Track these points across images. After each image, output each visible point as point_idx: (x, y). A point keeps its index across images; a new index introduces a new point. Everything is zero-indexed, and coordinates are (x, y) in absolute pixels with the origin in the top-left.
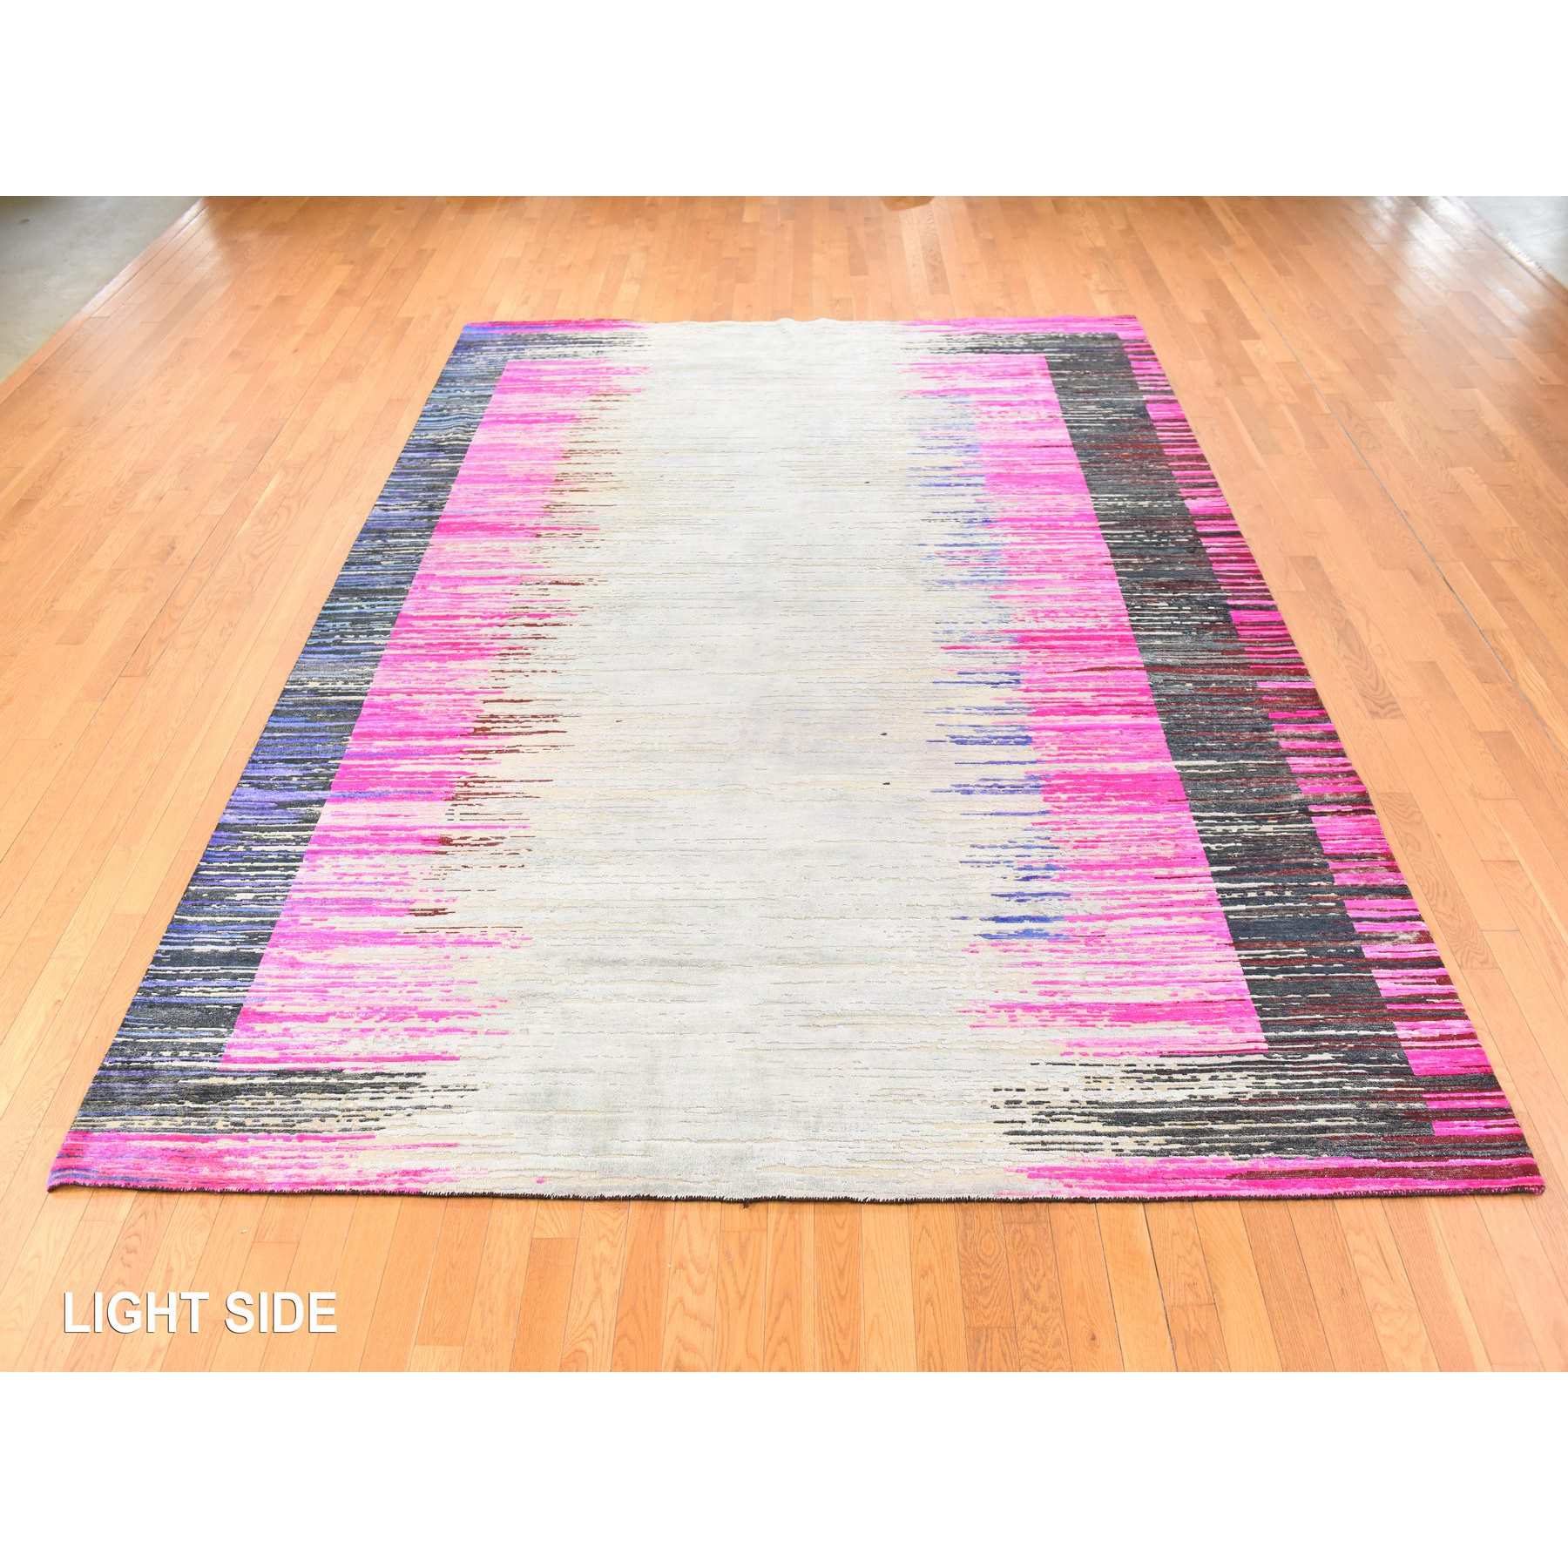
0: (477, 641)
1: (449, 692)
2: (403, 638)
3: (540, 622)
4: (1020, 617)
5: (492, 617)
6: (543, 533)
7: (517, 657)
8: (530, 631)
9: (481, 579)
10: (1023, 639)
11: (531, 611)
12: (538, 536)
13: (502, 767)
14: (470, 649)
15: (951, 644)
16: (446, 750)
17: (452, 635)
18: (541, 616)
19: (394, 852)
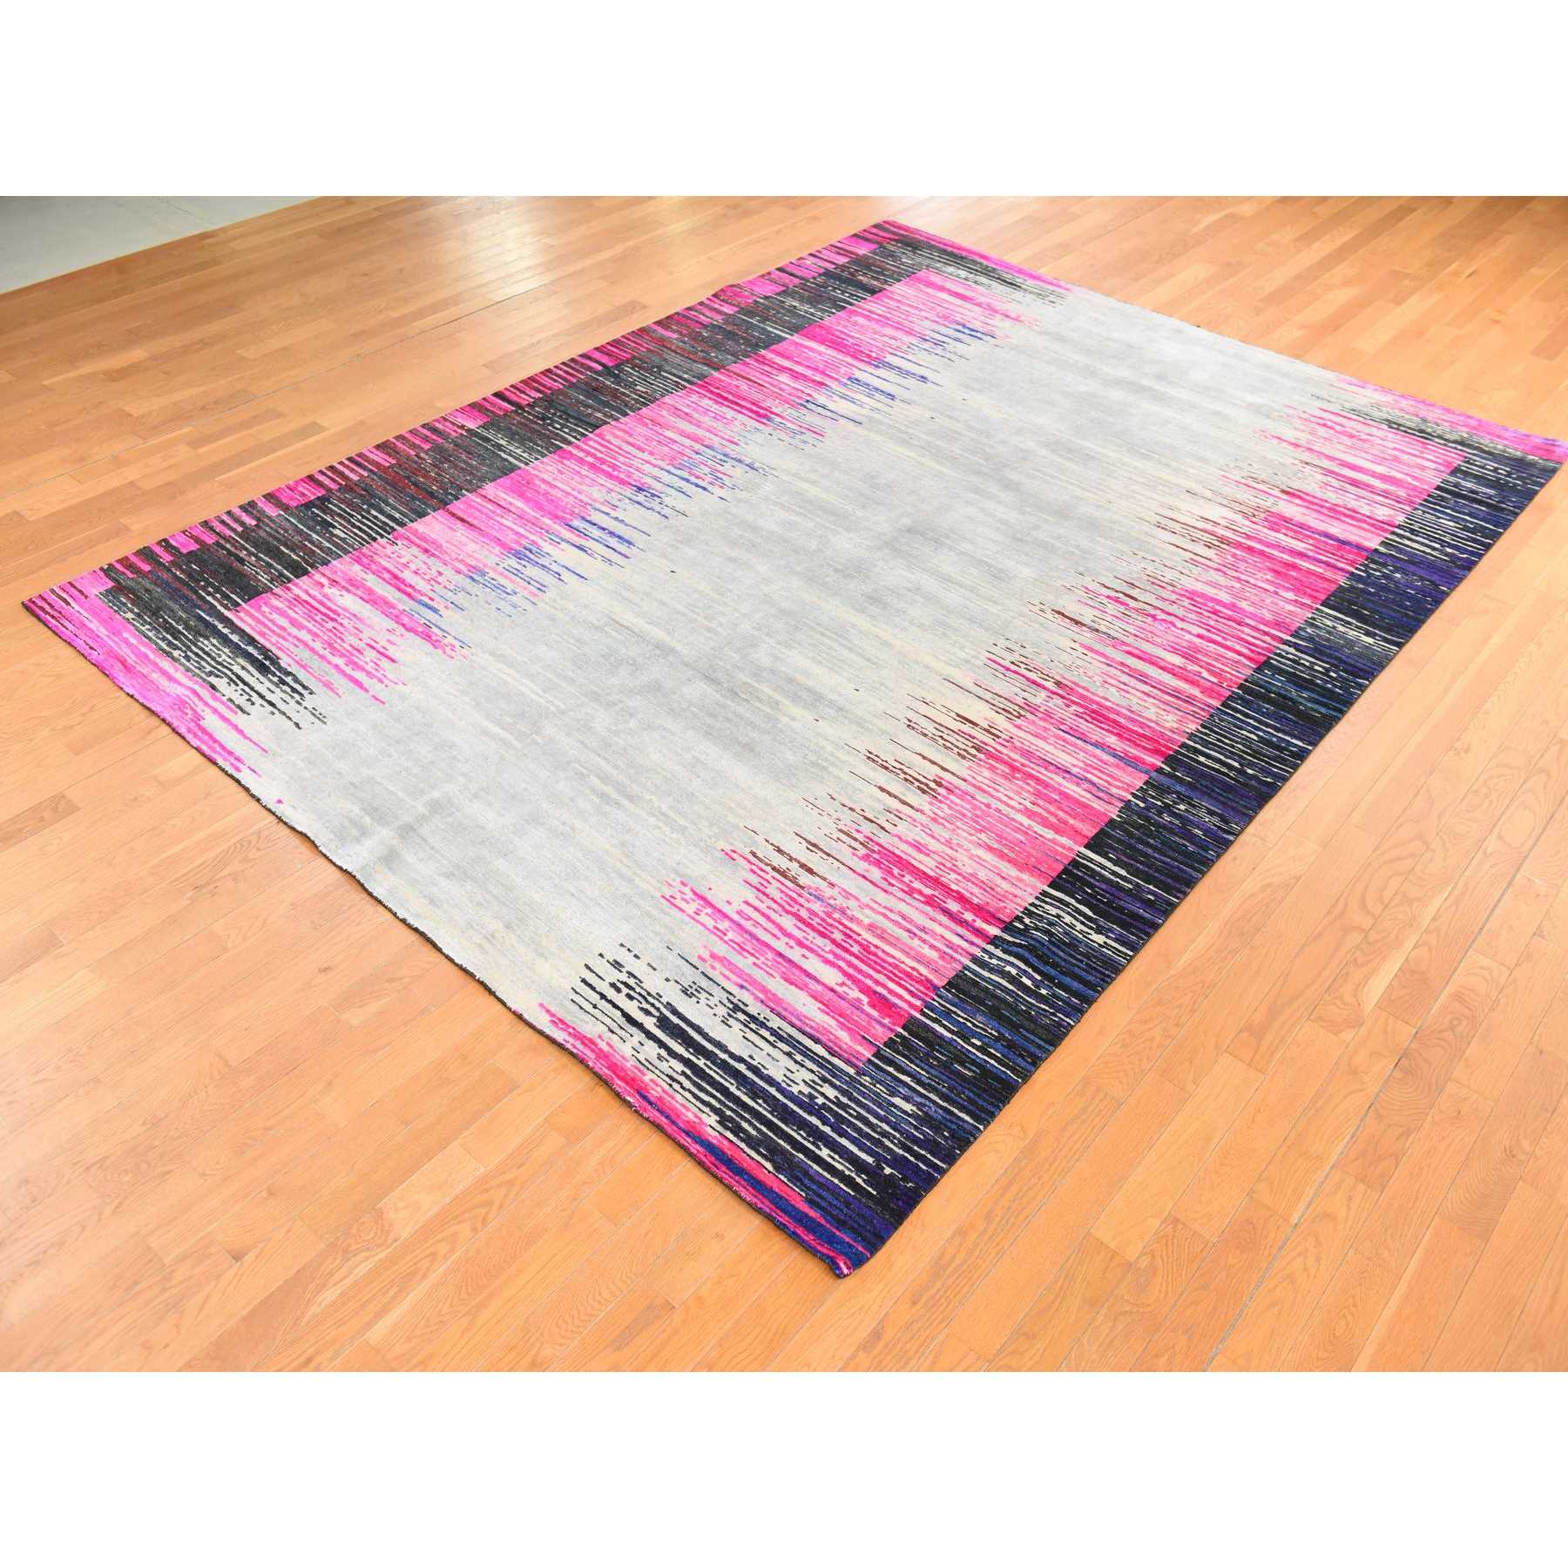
0: (1191, 607)
1: (1239, 579)
2: (1264, 642)
3: (1121, 595)
4: (741, 427)
5: (1164, 620)
6: (1050, 685)
7: (1162, 578)
8: (1134, 593)
9: (1153, 663)
10: (764, 416)
11: (1122, 609)
12: (1058, 684)
13: (1217, 513)
14: (1202, 604)
15: (815, 436)
16: (1260, 541)
17: (1212, 623)
18: (1117, 600)
19: (1326, 501)
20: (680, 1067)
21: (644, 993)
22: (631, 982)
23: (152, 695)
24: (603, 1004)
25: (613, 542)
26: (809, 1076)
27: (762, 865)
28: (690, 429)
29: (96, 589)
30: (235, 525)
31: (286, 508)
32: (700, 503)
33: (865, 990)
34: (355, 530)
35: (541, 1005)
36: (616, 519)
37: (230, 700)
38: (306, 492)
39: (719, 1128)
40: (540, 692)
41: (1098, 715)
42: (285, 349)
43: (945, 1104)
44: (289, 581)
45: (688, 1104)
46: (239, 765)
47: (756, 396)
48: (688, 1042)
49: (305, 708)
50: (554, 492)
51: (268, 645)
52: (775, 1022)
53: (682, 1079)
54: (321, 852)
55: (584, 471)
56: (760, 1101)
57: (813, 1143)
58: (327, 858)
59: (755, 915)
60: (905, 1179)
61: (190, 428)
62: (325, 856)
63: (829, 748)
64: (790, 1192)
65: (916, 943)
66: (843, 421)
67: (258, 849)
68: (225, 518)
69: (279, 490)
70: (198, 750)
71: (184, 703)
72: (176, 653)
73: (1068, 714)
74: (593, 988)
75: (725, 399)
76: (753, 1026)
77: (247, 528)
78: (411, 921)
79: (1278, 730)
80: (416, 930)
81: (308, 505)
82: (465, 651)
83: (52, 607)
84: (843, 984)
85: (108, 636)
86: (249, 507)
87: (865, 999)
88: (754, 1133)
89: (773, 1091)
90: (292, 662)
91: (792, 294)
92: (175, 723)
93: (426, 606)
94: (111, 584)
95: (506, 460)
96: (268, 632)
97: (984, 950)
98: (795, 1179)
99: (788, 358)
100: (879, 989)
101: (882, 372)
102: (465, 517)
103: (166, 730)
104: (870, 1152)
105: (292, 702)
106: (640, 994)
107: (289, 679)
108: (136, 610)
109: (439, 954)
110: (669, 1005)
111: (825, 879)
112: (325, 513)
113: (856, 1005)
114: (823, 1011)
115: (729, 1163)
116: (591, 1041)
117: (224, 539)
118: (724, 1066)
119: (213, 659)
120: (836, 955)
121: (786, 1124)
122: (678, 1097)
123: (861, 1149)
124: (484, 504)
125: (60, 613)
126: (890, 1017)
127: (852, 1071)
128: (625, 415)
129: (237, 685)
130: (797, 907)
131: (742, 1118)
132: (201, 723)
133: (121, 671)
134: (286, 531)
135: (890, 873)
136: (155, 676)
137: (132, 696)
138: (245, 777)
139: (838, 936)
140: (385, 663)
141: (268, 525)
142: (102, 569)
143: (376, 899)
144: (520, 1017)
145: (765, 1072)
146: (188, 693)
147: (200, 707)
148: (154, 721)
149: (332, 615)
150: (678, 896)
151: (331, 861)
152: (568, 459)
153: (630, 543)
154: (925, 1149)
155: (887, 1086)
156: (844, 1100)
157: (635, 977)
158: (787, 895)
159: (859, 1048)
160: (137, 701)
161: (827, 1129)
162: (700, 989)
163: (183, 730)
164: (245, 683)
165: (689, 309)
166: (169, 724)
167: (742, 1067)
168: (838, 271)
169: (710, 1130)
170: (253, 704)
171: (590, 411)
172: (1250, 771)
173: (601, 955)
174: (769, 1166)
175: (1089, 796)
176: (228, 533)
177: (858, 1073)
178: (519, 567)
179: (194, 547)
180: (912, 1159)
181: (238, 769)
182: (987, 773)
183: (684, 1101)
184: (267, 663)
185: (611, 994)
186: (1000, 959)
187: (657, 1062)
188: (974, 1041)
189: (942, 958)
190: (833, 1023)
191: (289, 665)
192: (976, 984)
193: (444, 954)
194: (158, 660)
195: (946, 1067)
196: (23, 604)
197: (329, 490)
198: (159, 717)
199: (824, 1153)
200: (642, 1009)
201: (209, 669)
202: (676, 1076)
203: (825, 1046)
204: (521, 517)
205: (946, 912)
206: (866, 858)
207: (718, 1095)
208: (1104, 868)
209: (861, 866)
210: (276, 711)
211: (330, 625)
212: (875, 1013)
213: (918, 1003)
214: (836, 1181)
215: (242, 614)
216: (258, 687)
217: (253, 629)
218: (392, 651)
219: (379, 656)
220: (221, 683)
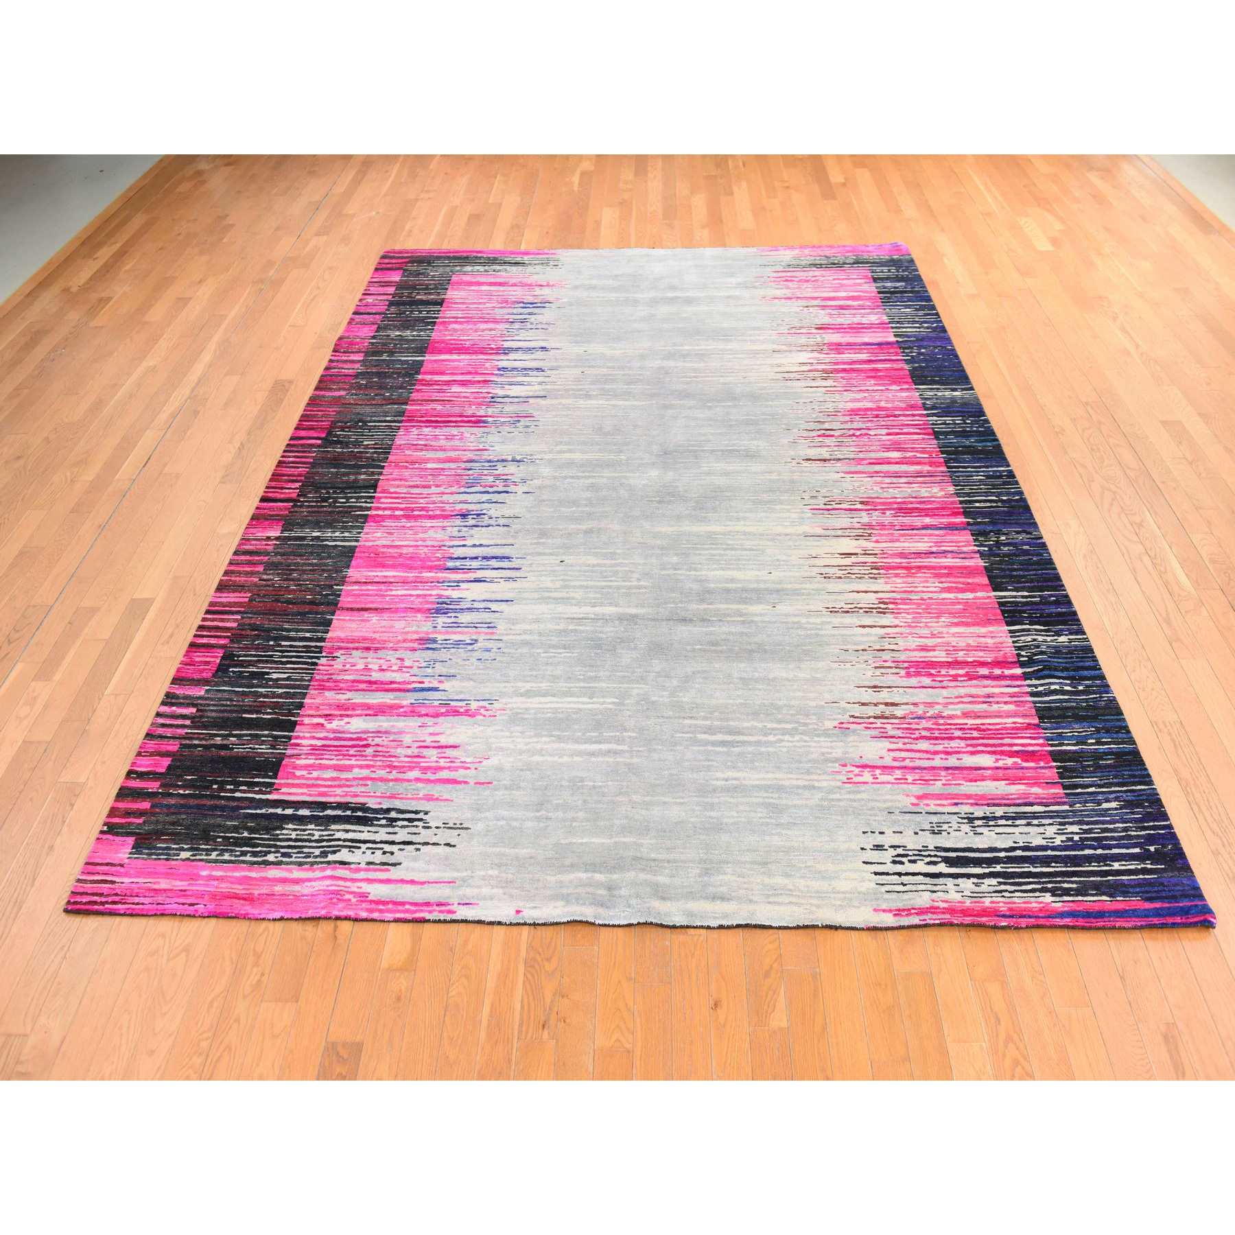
0: (863, 419)
1: (862, 391)
2: (919, 420)
3: (823, 431)
4: (473, 436)
5: (861, 435)
6: (859, 506)
7: (829, 410)
8: (826, 426)
9: (889, 463)
10: (479, 421)
11: (834, 439)
12: (863, 503)
13: (804, 357)
14: (864, 415)
15: (528, 419)
16: (843, 363)
17: (884, 423)
18: (825, 435)
19: (843, 324)
20: (994, 881)
21: (917, 853)
22: (900, 851)
23: (300, 906)
24: (905, 879)
25: (494, 563)
26: (1054, 829)
27: (867, 720)
28: (441, 455)
29: (123, 850)
30: (180, 722)
31: (206, 682)
32: (515, 504)
33: (1012, 754)
34: (288, 666)
35: (875, 910)
36: (474, 546)
37: (369, 863)
38: (208, 659)
39: (1058, 899)
40: (589, 700)
41: (903, 509)
42: (21, 553)
43: (1125, 788)
44: (290, 738)
45: (1026, 899)
46: (448, 908)
47: (457, 410)
48: (978, 862)
49: (437, 828)
50: (405, 551)
51: (338, 799)
52: (999, 811)
53: (1003, 887)
54: (599, 925)
55: (404, 522)
56: (1053, 864)
57: (1106, 865)
58: (609, 926)
59: (903, 754)
60: (1164, 846)
61: (19, 666)
62: (605, 925)
63: (804, 620)
64: (1134, 903)
65: (995, 707)
66: (531, 401)
67: (548, 960)
68: (161, 721)
69: (179, 670)
70: (397, 921)
71: (336, 893)
72: (271, 858)
73: (888, 517)
74: (887, 874)
75: (437, 422)
76: (991, 823)
77: (194, 718)
78: (725, 923)
79: (987, 467)
80: (738, 926)
81: (222, 669)
82: (496, 705)
83: (101, 895)
84: (997, 760)
85: (189, 885)
86: (169, 699)
87: (1018, 760)
88: (1074, 886)
89: (1049, 853)
90: (379, 800)
91: (386, 328)
92: (351, 913)
93: (423, 690)
94: (131, 840)
95: (336, 546)
96: (326, 789)
97: (1029, 686)
98: (1125, 894)
99: (442, 373)
100: (1015, 748)
101: (512, 356)
102: (363, 606)
103: (346, 926)
104: (1134, 846)
105: (420, 830)
106: (914, 855)
107: (393, 815)
108: (186, 847)
109: (771, 931)
110: (937, 848)
111: (907, 704)
112: (245, 667)
113: (1016, 767)
114: (1009, 784)
115: (1088, 915)
116: (932, 907)
117: (185, 738)
118: (1010, 860)
119: (310, 841)
120: (971, 745)
121: (1080, 866)
122: (1016, 900)
123: (1128, 848)
124: (363, 588)
125: (116, 895)
126: (1040, 760)
127: (1066, 807)
128: (383, 467)
129: (360, 848)
130: (917, 732)
131: (1060, 882)
132: (370, 898)
133: (243, 905)
134: (231, 700)
135: (931, 675)
136: (279, 888)
137: (282, 919)
138: (463, 913)
139: (958, 733)
140: (449, 752)
141: (209, 705)
142: (102, 832)
143: (682, 927)
144: (875, 929)
145: (1033, 845)
146: (328, 882)
147: (354, 887)
148: (327, 927)
149: (360, 743)
150: (851, 775)
151: (614, 926)
152: (383, 521)
153: (508, 558)
154: (1151, 821)
155: (1092, 801)
156: (1085, 827)
157: (899, 847)
158: (903, 729)
159: (1053, 791)
160: (292, 919)
161: (1099, 851)
162: (939, 824)
163: (364, 915)
164: (365, 842)
165: (327, 369)
166: (347, 918)
167: (1019, 853)
168: (397, 299)
169: (1054, 904)
170: (392, 853)
171: (352, 477)
172: (1004, 498)
173: (862, 849)
174: (1104, 898)
175: (958, 560)
176: (183, 731)
177: (1071, 806)
178: (453, 620)
179: (166, 762)
180: (1152, 832)
181: (450, 912)
182: (899, 580)
183: (1023, 900)
184: (360, 814)
185: (899, 868)
186: (1042, 685)
187: (977, 889)
188: (1090, 741)
189: (1018, 706)
190: (1023, 787)
191: (380, 803)
192: (1050, 709)
193: (776, 928)
194: (263, 874)
195: (1098, 768)
196: (66, 911)
197: (223, 647)
198: (330, 918)
199: (1116, 866)
200: (928, 863)
201: (317, 852)
202: (999, 888)
203: (1038, 804)
204: (405, 582)
205: (985, 677)
206: (908, 675)
207: (1031, 880)
208: (1015, 597)
209: (913, 681)
210: (418, 846)
211: (369, 751)
212: (1032, 764)
213: (1041, 741)
214: (1141, 877)
215: (284, 790)
216: (377, 838)
217: (310, 795)
218: (443, 740)
219: (439, 750)
220: (344, 855)
